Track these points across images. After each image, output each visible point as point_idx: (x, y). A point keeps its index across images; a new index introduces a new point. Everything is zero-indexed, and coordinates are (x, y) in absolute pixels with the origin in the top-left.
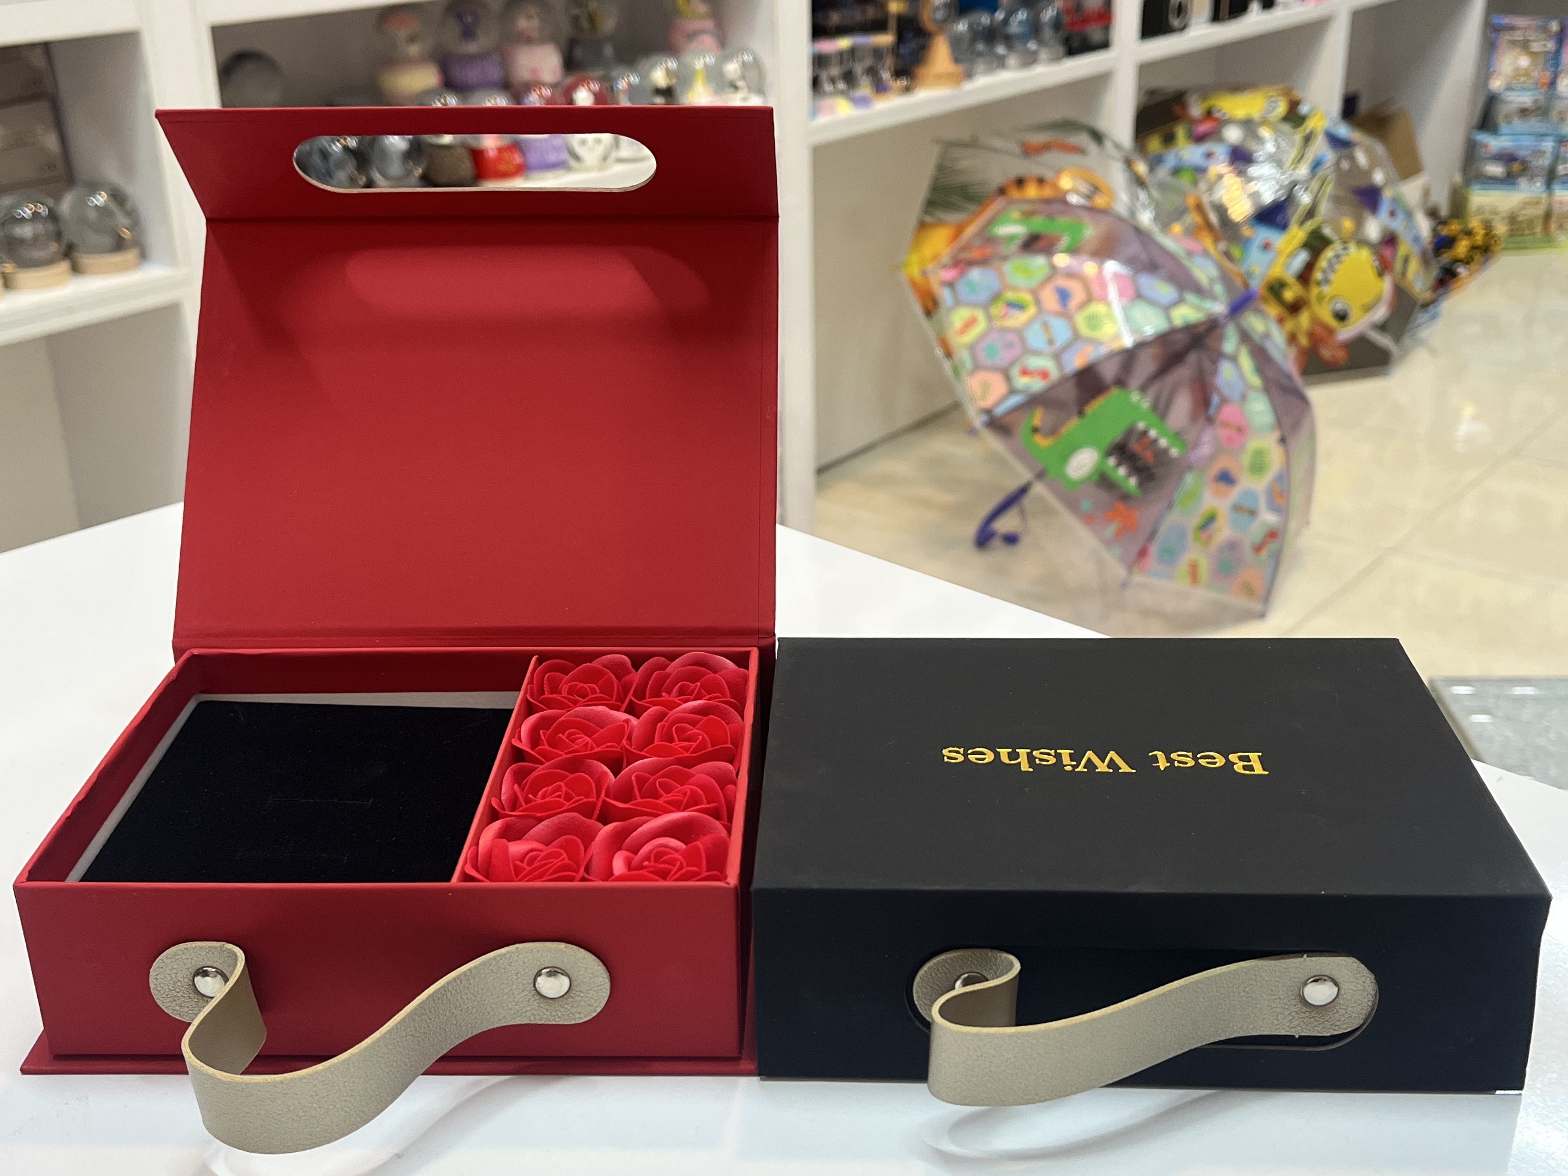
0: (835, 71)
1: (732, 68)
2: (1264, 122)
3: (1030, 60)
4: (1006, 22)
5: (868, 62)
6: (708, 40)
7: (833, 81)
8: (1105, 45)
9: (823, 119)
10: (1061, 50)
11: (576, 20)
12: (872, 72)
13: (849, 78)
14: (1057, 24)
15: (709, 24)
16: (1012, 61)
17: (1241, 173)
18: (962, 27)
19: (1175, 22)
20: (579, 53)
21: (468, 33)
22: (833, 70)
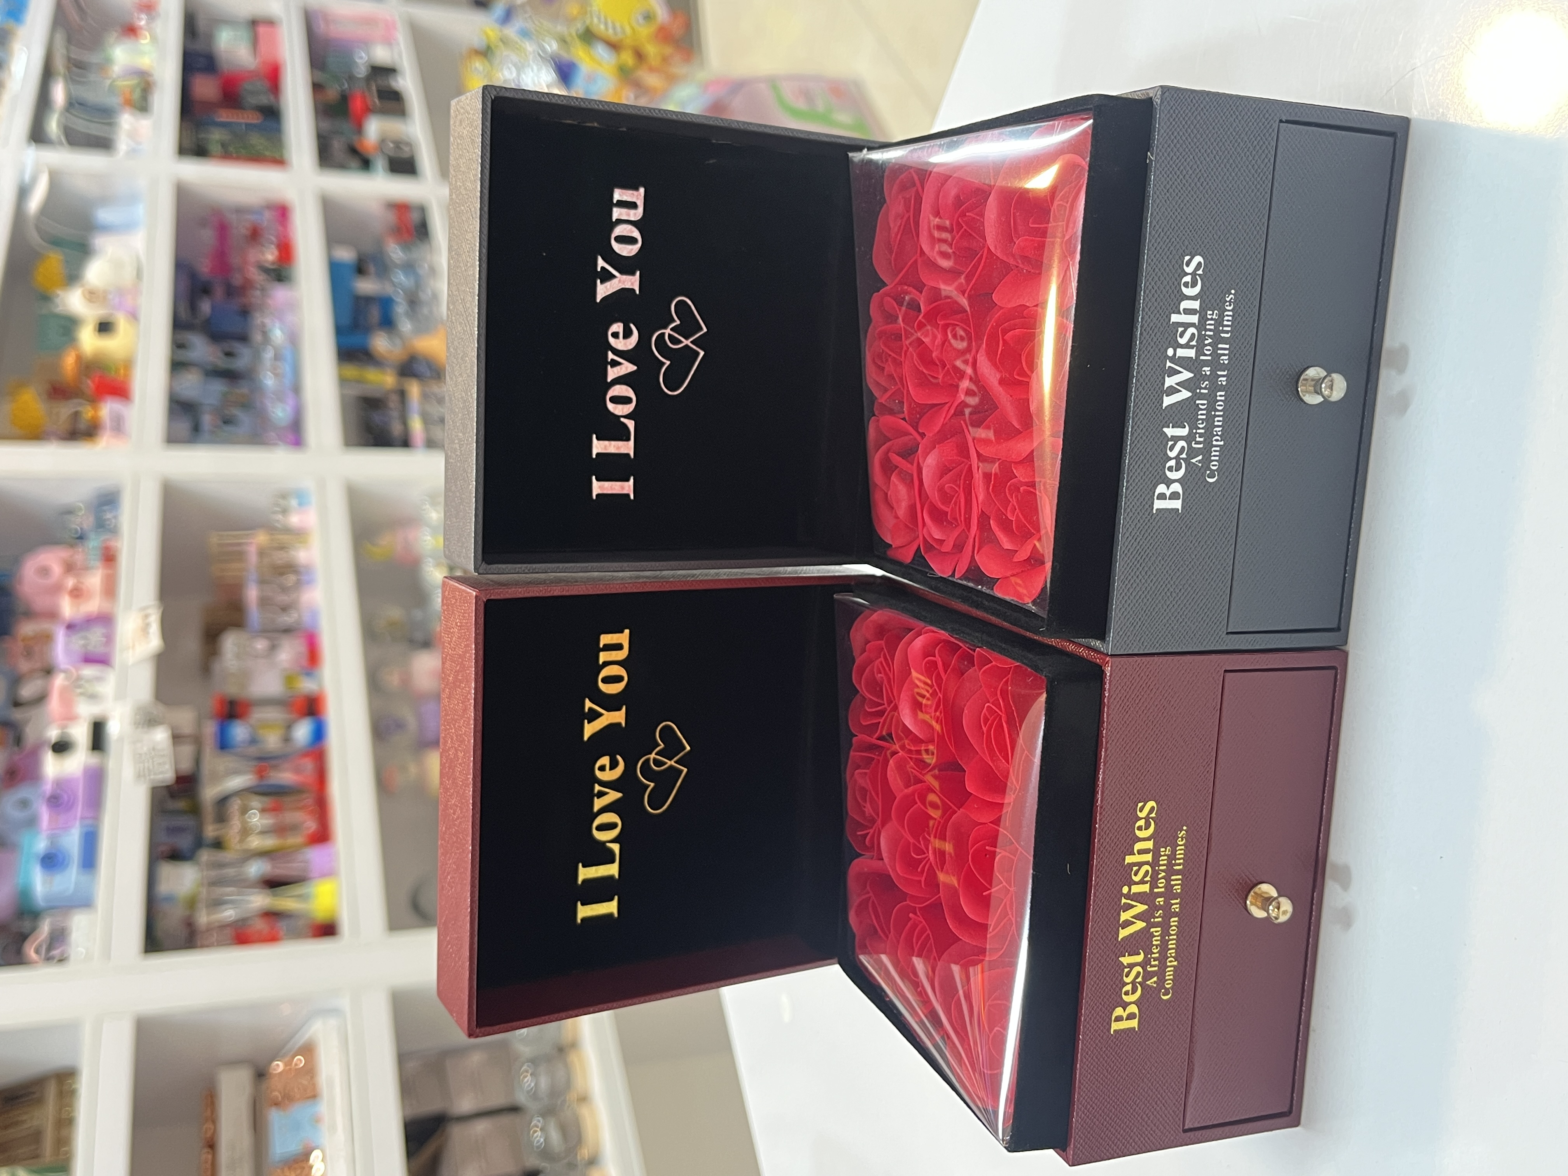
4: (404, 289)
5: (431, 405)
6: (411, 534)
8: (422, 210)
10: (426, 244)
11: (394, 639)
14: (405, 247)
15: (399, 533)
18: (406, 326)
19: (406, 152)
20: (418, 637)
21: (400, 726)
22: (438, 433)
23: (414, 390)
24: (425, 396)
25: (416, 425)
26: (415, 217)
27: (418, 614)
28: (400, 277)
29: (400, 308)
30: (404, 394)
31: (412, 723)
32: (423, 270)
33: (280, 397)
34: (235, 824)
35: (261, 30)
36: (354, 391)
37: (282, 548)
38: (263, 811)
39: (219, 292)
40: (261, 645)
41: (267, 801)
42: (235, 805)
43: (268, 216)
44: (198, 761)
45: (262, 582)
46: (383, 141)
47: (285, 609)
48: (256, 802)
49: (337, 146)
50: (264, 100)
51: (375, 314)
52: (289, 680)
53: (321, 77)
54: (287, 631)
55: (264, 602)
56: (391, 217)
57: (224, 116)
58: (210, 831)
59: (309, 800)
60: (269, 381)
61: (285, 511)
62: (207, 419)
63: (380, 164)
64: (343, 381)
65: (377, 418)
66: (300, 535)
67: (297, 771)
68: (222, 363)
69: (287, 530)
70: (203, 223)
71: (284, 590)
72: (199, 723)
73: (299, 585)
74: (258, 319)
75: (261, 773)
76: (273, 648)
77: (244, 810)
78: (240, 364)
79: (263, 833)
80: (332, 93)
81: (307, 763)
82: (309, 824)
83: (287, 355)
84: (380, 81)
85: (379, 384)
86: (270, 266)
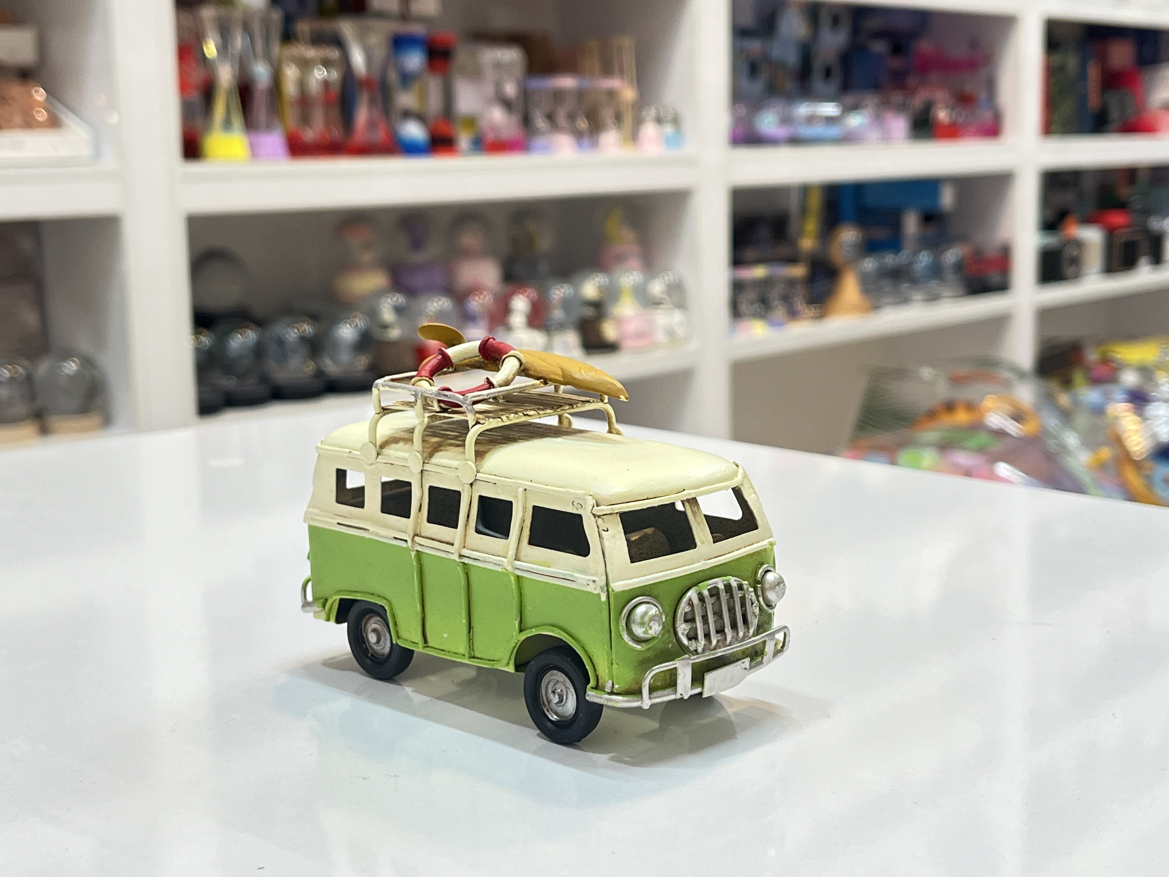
0: (752, 295)
1: (657, 288)
2: (1160, 367)
4: (910, 262)
5: (782, 289)
6: (634, 263)
7: (750, 303)
8: (1003, 287)
9: (741, 338)
10: (962, 291)
11: (514, 242)
12: (786, 299)
13: (764, 302)
14: (959, 267)
15: (636, 249)
16: (917, 296)
17: (1139, 412)
18: (869, 264)
19: (1070, 271)
20: (518, 268)
21: (417, 244)
22: (750, 295)
23: (798, 271)
24: (791, 283)
25: (759, 272)
26: (994, 278)
27: (544, 267)
28: (924, 259)
29: (890, 259)
30: (792, 260)
31: (420, 257)
32: (934, 285)
33: (786, 120)
34: (311, 53)
36: (793, 204)
37: (618, 118)
38: (326, 84)
39: (896, 63)
40: (510, 89)
41: (335, 90)
42: (334, 54)
43: (987, 116)
44: (381, 15)
45: (580, 95)
46: (1079, 244)
47: (550, 117)
48: (335, 75)
49: (1067, 198)
50: (1114, 115)
51: (881, 233)
52: (471, 122)
53: (1143, 178)
54: (526, 121)
55: (558, 95)
56: (991, 251)
57: (1093, 73)
58: (304, 27)
59: (336, 134)
60: (803, 109)
61: (659, 121)
62: (755, 46)
63: (1052, 240)
64: (805, 189)
65: (764, 232)
66: (634, 137)
67: (371, 125)
68: (818, 65)
69: (638, 122)
70: (974, 44)
71: (572, 117)
72: (422, 19)
73: (578, 135)
74: (871, 100)
75: (367, 83)
76: (507, 104)
77: (326, 63)
78: (818, 84)
79: (302, 85)
80: (1126, 191)
81: (379, 136)
82: (310, 135)
83: (833, 131)
84: (1144, 245)
85: (801, 233)
86: (931, 115)
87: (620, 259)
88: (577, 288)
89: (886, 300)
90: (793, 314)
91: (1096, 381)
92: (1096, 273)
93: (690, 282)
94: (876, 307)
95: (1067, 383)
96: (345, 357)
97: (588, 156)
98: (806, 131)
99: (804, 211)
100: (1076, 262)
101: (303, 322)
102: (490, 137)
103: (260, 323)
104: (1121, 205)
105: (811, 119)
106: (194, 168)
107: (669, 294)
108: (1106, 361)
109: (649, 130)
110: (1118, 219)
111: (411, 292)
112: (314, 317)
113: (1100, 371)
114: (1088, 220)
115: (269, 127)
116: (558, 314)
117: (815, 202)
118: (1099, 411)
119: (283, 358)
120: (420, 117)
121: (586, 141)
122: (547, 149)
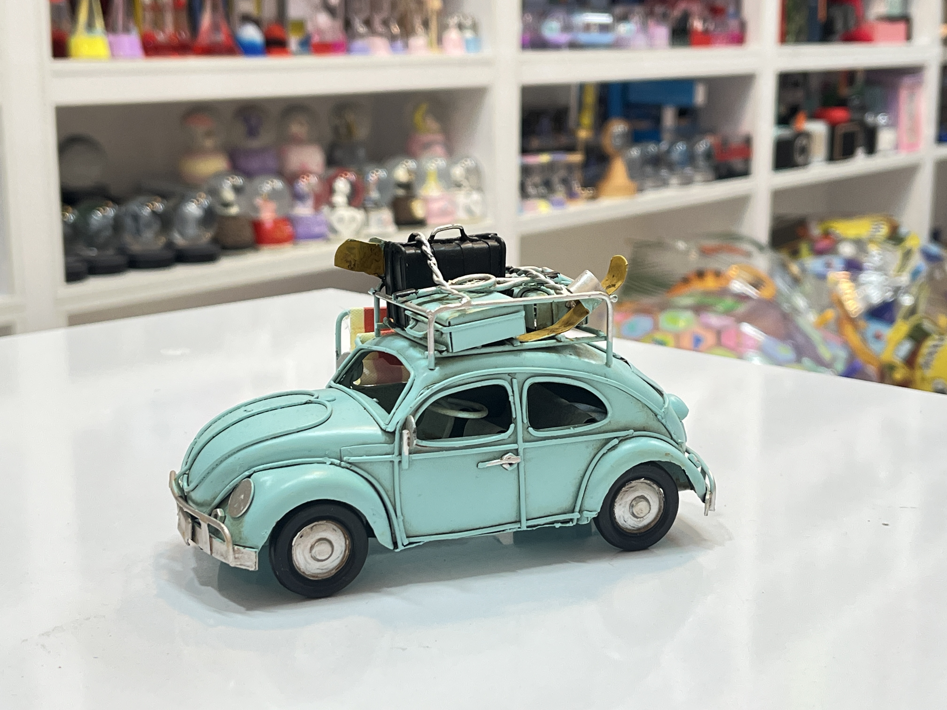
0: (537, 179)
1: (458, 172)
2: (871, 240)
3: (687, 182)
4: (668, 152)
5: (562, 173)
6: (439, 150)
7: (536, 186)
8: (745, 173)
9: (528, 216)
10: (710, 176)
11: (336, 130)
12: (565, 182)
13: (548, 185)
14: (708, 155)
15: (439, 137)
16: (674, 181)
17: (854, 279)
18: (635, 152)
19: (800, 159)
20: (339, 154)
21: (252, 132)
22: (535, 178)
23: (576, 158)
24: (570, 167)
25: (544, 158)
26: (737, 164)
27: (361, 153)
28: (681, 147)
29: (652, 148)
30: (570, 149)
31: (255, 144)
32: (688, 170)
33: (567, 28)
35: (901, 27)
36: (572, 100)
37: (426, 24)
43: (734, 25)
46: (807, 135)
47: (368, 23)
49: (797, 96)
50: (839, 25)
51: (644, 125)
52: (300, 25)
53: (860, 79)
54: (348, 25)
55: (375, 3)
56: (736, 142)
59: (185, 35)
60: (582, 18)
61: (460, 27)
63: (785, 132)
64: (582, 87)
65: (546, 123)
66: (439, 41)
67: (214, 27)
69: (443, 28)
71: (386, 23)
73: (393, 38)
74: (638, 12)
76: (331, 11)
80: (845, 91)
81: (221, 37)
82: (161, 37)
83: (607, 38)
84: (861, 137)
85: (579, 125)
86: (688, 26)
87: (427, 146)
88: (390, 172)
89: (649, 183)
90: (571, 195)
91: (819, 253)
92: (821, 161)
93: (485, 167)
94: (640, 190)
95: (795, 254)
96: (192, 231)
97: (400, 57)
98: (583, 37)
99: (581, 106)
100: (804, 151)
101: (155, 200)
102: (316, 39)
103: (117, 201)
104: (842, 103)
105: (587, 27)
106: (61, 64)
107: (467, 178)
108: (827, 234)
109: (453, 35)
110: (839, 114)
111: (248, 175)
112: (164, 196)
113: (823, 244)
114: (814, 116)
115: (126, 30)
116: (374, 195)
117: (590, 98)
118: (822, 277)
119: (138, 232)
120: (257, 22)
121: (399, 44)
122: (365, 51)
